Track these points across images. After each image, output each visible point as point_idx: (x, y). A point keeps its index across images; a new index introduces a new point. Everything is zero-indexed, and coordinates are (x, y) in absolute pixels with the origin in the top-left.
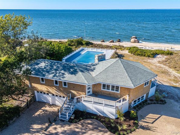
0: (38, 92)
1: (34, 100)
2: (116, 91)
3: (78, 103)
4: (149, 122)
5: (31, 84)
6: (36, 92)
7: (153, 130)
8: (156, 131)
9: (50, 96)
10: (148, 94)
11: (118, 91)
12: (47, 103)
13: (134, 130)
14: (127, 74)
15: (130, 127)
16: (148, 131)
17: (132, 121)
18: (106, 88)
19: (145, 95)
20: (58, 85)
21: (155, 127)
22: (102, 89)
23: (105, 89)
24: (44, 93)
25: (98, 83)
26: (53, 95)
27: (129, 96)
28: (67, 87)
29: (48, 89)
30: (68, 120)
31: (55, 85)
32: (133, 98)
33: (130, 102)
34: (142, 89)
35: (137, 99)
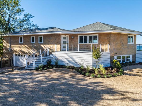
0: (16, 55)
13: (119, 76)
15: (112, 73)
17: (116, 69)
19: (131, 56)
20: (34, 43)
22: (79, 43)
25: (74, 33)
28: (42, 43)
30: (34, 69)
31: (31, 43)
32: (115, 51)
33: (111, 55)
34: (126, 45)
35: (121, 56)
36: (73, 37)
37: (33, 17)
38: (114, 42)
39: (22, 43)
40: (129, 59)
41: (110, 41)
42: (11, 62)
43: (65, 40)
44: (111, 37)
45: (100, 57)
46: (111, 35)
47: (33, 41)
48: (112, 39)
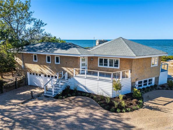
0: (31, 74)
1: (25, 82)
2: (115, 66)
3: (69, 79)
4: (159, 103)
5: (24, 64)
6: (28, 73)
7: (165, 111)
8: (168, 112)
9: (42, 78)
10: (157, 79)
11: (118, 67)
12: (38, 87)
13: (137, 109)
14: (128, 47)
15: (132, 106)
16: (157, 112)
17: (135, 100)
18: (103, 63)
19: (154, 79)
20: (50, 63)
21: (168, 109)
22: (99, 66)
23: (102, 65)
24: (37, 74)
25: (93, 56)
26: (45, 76)
27: (131, 72)
28: (59, 63)
29: (42, 69)
30: (53, 96)
31: (47, 62)
32: (136, 76)
33: (133, 81)
34: (149, 68)
35: (143, 80)
36: (92, 60)
37: (45, 25)
38: (136, 68)
39: (37, 61)
40: (152, 82)
41: (132, 67)
42: (25, 81)
43: (83, 62)
44: (133, 62)
45: (120, 89)
46: (133, 61)
47: (49, 61)
48: (134, 65)
